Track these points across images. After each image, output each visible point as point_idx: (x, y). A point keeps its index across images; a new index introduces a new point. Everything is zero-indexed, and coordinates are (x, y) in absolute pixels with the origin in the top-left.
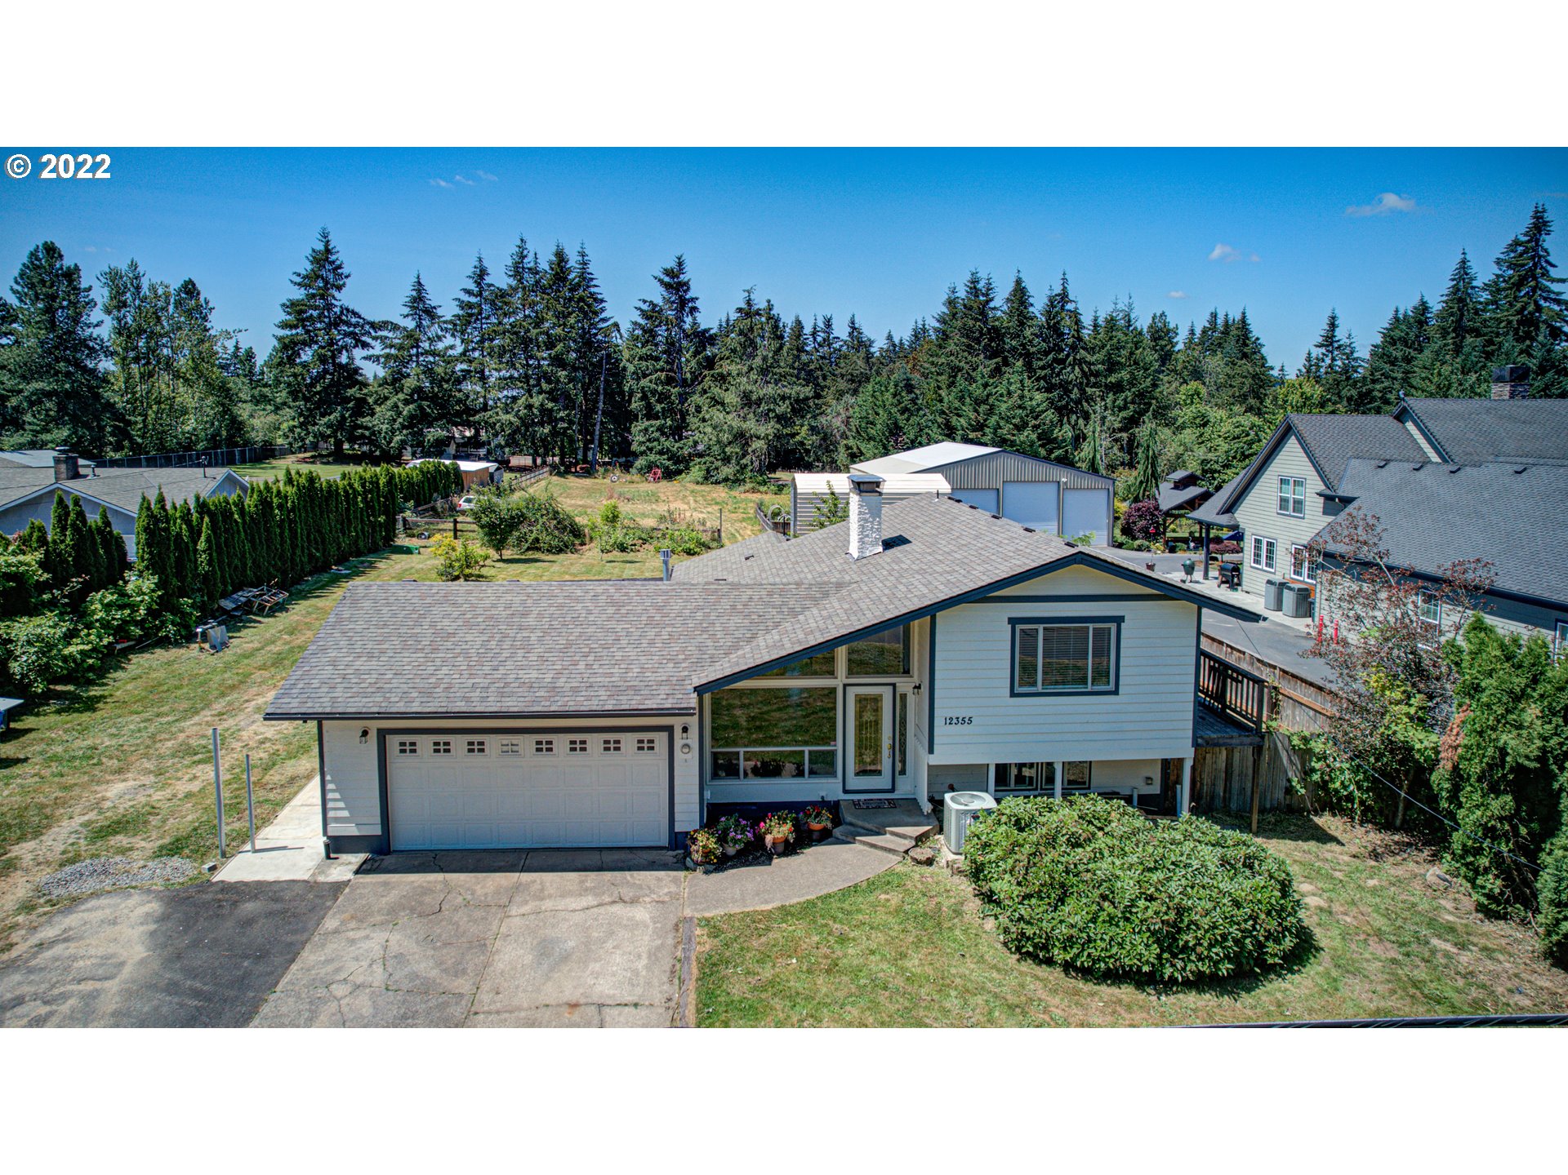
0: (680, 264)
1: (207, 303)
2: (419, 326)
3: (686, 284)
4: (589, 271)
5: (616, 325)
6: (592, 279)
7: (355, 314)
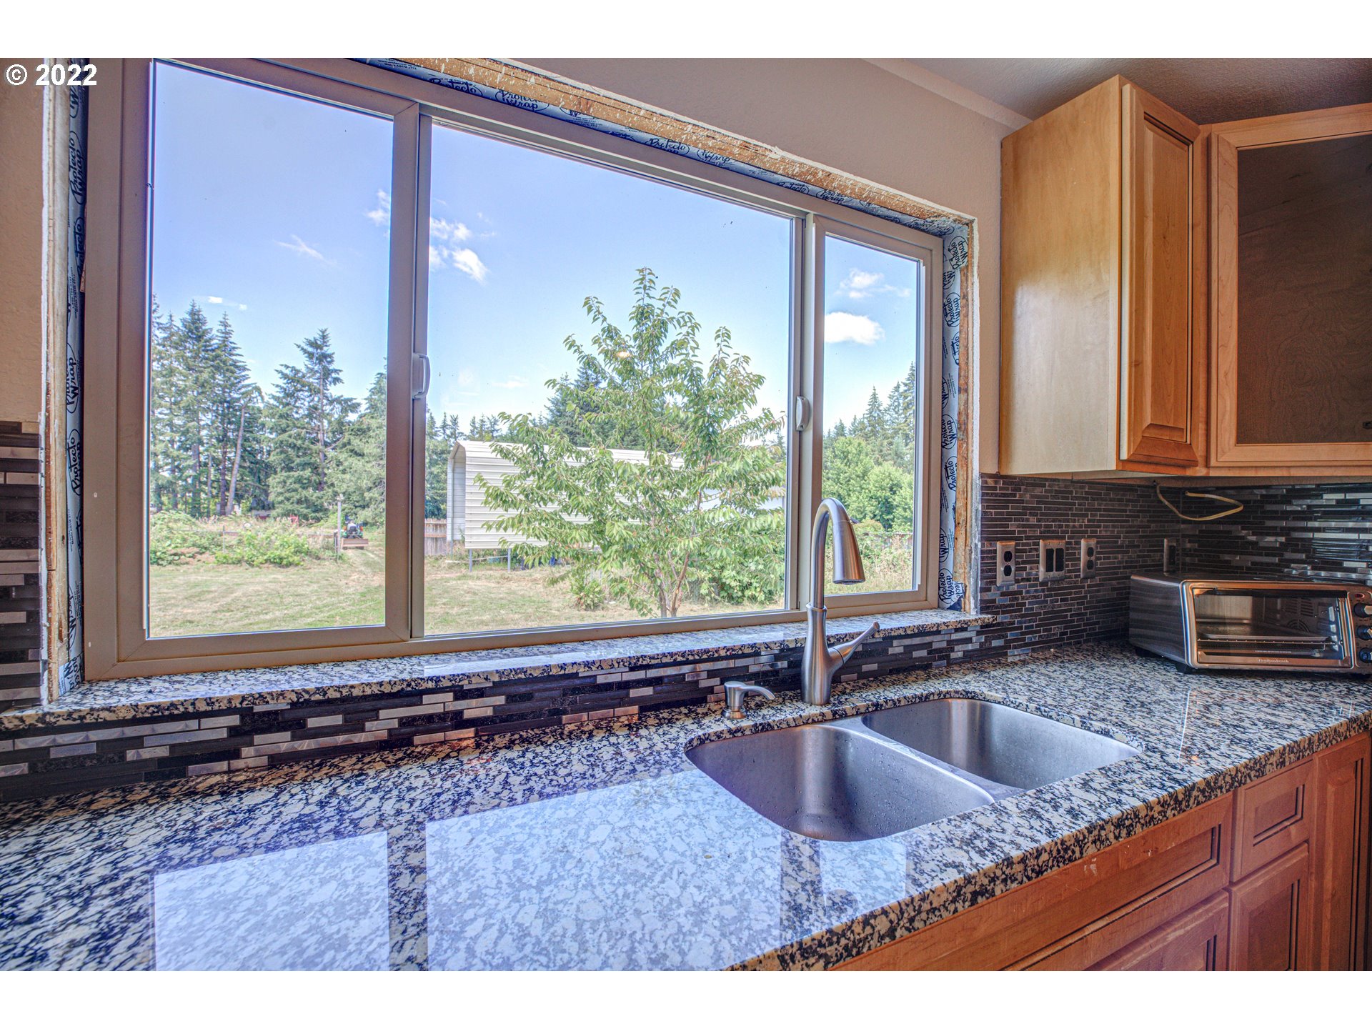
0: (324, 337)
3: (330, 356)
4: (231, 340)
6: (234, 348)
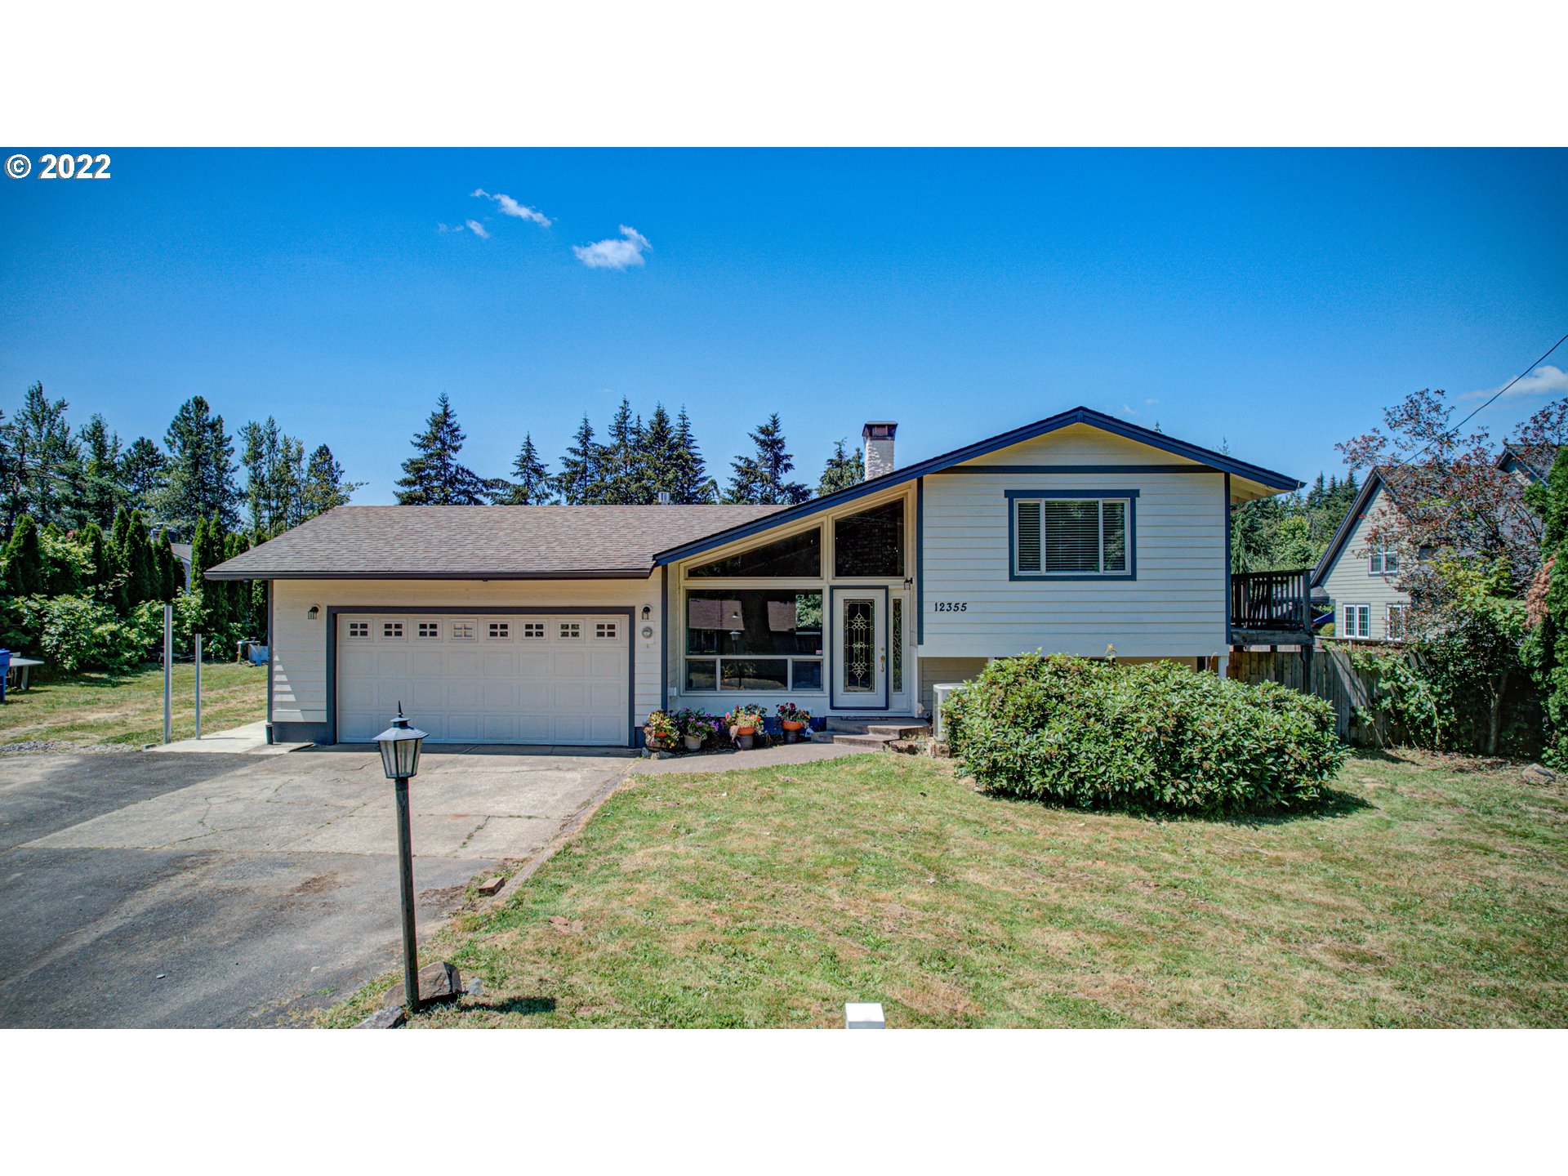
1: (338, 466)
2: (528, 483)
5: (714, 483)
7: (468, 473)
